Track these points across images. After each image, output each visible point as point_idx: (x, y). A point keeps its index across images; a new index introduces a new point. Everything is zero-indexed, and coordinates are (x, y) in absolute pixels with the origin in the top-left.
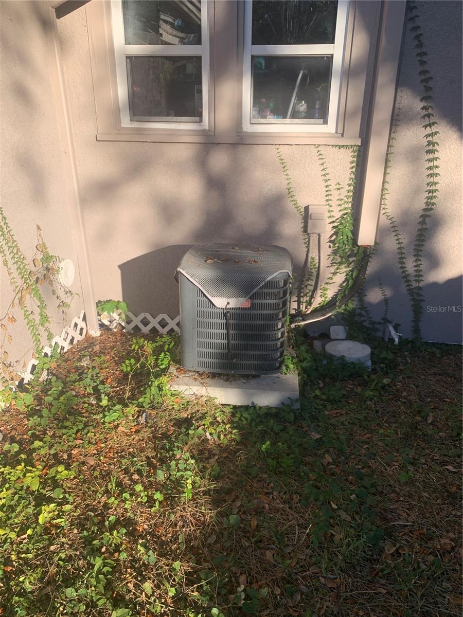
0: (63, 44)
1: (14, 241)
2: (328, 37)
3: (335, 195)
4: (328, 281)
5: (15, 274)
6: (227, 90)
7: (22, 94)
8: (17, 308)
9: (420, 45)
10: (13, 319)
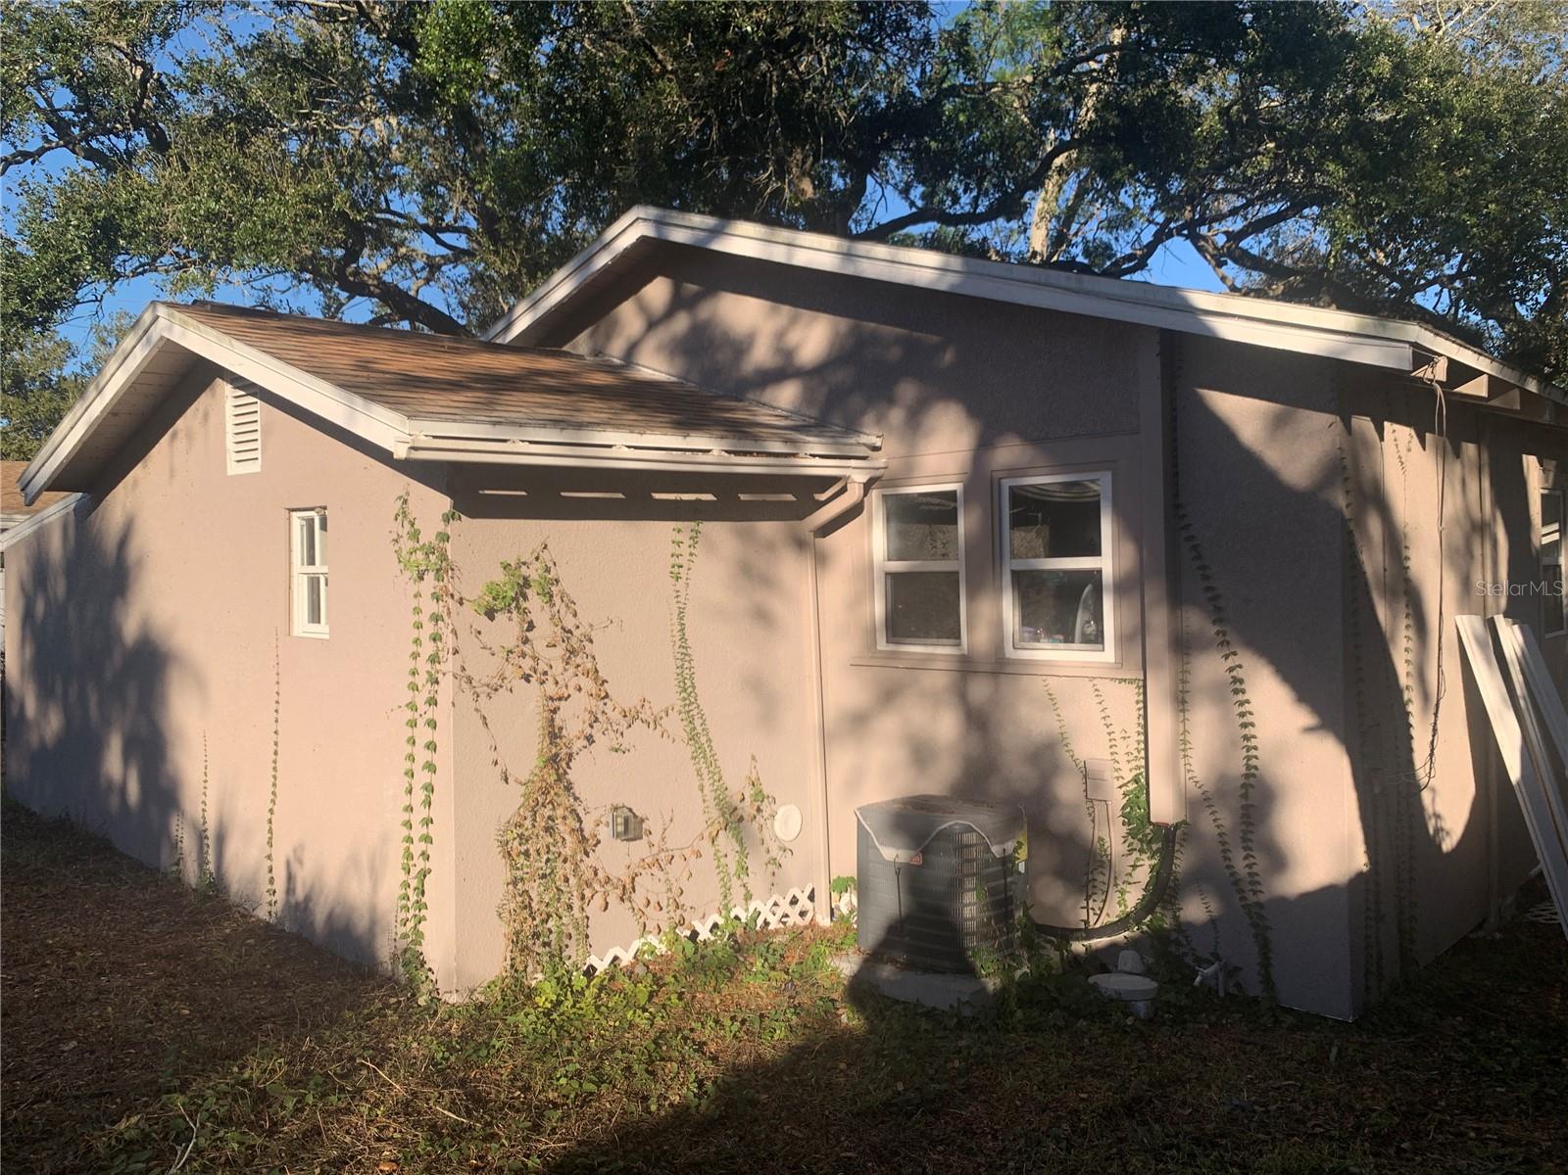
0: (821, 560)
1: (716, 767)
2: (1095, 550)
3: (1122, 747)
4: (1126, 878)
5: (712, 803)
6: (985, 607)
7: (762, 617)
8: (707, 842)
9: (1199, 557)
10: (699, 855)
